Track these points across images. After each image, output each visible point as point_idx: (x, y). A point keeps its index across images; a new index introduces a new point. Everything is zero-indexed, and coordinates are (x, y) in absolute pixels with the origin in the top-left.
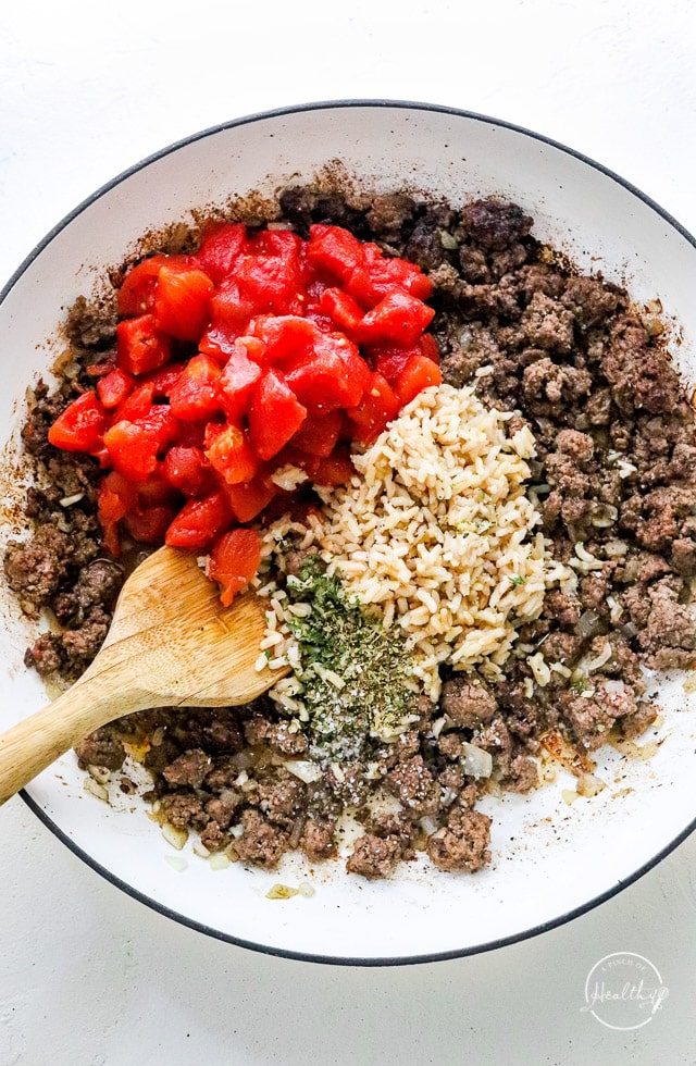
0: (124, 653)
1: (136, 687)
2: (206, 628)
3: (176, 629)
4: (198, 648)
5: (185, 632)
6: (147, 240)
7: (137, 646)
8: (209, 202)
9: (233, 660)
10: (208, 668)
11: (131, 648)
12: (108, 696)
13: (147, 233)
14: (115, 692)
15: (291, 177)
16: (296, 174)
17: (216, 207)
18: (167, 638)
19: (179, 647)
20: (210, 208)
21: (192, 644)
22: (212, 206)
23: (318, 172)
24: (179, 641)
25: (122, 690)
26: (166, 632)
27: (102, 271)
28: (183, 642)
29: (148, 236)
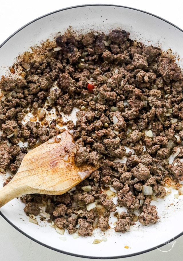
0: (22, 175)
1: (26, 185)
2: (49, 171)
3: (39, 170)
4: (46, 176)
5: (42, 171)
6: (19, 58)
7: (27, 174)
8: (35, 44)
9: (57, 180)
10: (49, 182)
11: (25, 174)
12: (17, 188)
13: (19, 55)
14: (19, 186)
15: (58, 33)
16: (59, 32)
17: (38, 45)
18: (37, 173)
19: (40, 175)
20: (36, 46)
21: (44, 175)
22: (36, 45)
23: (65, 31)
24: (40, 174)
25: (21, 186)
26: (36, 171)
27: (7, 68)
28: (42, 174)
29: (19, 56)
